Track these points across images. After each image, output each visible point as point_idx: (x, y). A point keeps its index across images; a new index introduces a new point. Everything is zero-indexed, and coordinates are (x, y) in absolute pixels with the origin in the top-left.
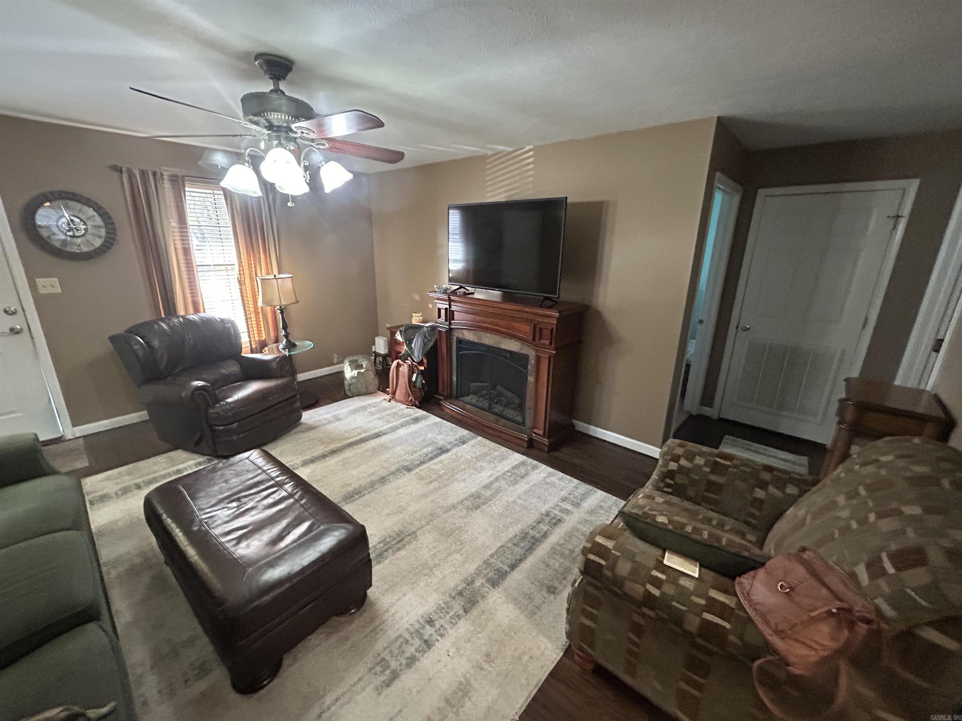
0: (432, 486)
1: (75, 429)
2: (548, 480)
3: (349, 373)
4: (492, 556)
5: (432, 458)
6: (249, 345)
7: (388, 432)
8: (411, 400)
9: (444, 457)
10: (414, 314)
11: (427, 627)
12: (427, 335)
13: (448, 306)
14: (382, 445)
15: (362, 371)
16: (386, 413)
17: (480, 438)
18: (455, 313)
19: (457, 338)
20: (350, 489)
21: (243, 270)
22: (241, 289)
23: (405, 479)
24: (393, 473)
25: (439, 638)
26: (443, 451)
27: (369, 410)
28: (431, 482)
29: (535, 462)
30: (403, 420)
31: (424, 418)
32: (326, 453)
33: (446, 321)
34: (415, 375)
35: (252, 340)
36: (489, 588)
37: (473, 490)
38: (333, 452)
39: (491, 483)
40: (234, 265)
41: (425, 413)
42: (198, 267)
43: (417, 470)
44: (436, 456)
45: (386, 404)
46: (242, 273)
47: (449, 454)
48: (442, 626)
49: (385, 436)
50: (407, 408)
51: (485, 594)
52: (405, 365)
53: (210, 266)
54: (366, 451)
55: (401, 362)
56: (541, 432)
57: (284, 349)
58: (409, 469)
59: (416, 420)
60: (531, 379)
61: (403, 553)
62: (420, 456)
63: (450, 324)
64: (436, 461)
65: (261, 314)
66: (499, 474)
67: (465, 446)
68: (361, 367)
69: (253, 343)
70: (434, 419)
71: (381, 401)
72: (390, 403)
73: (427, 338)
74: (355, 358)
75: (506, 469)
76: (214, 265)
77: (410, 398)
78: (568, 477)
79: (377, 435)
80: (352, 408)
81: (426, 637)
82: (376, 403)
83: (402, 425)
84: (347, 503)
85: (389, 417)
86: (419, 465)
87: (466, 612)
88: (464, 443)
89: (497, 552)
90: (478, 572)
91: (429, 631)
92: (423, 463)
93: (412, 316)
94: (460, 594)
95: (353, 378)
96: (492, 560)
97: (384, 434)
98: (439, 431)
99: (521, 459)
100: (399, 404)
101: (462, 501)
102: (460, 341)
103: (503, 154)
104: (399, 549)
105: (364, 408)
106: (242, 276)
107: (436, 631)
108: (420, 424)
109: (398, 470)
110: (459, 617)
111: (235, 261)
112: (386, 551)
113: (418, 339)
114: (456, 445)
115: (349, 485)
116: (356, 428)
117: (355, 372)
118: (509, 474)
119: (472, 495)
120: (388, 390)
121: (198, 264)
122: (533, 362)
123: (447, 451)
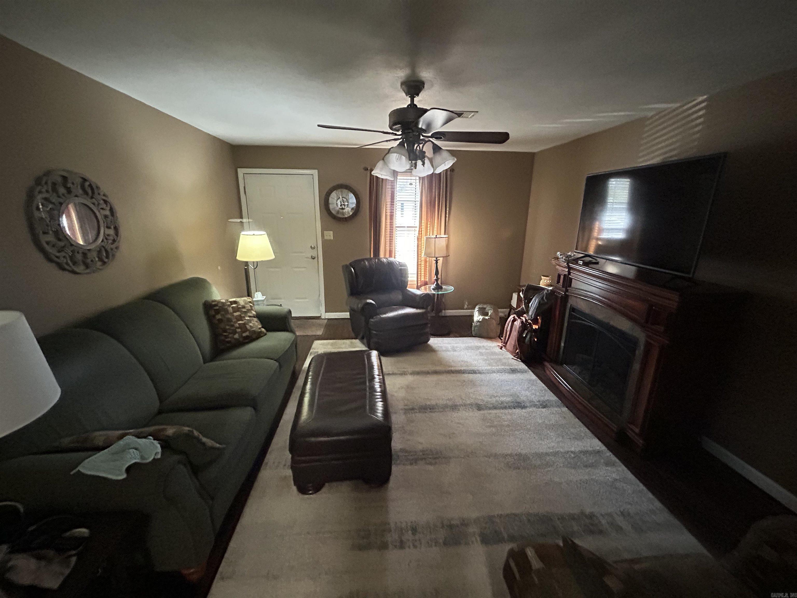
0: (488, 430)
1: (326, 313)
2: (618, 484)
3: (477, 317)
4: (500, 516)
5: (505, 408)
6: (416, 283)
7: (484, 373)
8: (518, 352)
9: (517, 411)
10: (542, 277)
11: (410, 532)
12: (544, 298)
13: (567, 273)
14: (471, 381)
15: (487, 318)
16: (492, 357)
17: (565, 409)
18: (573, 280)
19: (571, 305)
20: (428, 403)
21: (421, 231)
22: (418, 244)
23: (471, 414)
24: (465, 405)
25: (411, 546)
26: (519, 405)
27: (480, 350)
28: (490, 427)
29: (614, 458)
30: (503, 367)
31: (522, 372)
32: (430, 371)
33: (563, 287)
34: (526, 332)
35: (419, 279)
36: (476, 539)
37: (524, 452)
38: (436, 372)
39: (547, 454)
40: (416, 227)
41: (526, 367)
42: (396, 228)
43: (486, 412)
44: (510, 408)
45: (498, 350)
46: (420, 233)
47: (524, 410)
48: (420, 540)
49: (479, 375)
50: (513, 359)
51: (471, 543)
52: (519, 320)
53: (405, 227)
54: (457, 381)
55: (516, 317)
56: (637, 430)
57: (433, 289)
58: (479, 408)
59: (514, 371)
60: (637, 366)
61: (431, 468)
62: (497, 401)
63: (567, 291)
64: (506, 411)
65: (428, 262)
66: (561, 450)
67: (544, 410)
68: (487, 314)
69: (419, 282)
70: (531, 376)
71: (495, 346)
72: (501, 350)
73: (544, 300)
74: (485, 306)
75: (573, 449)
76: (407, 227)
77: (518, 351)
78: (650, 495)
79: (474, 372)
80: (470, 345)
81: (404, 538)
82: (490, 347)
83: (499, 371)
84: (420, 412)
85: (492, 361)
86: (490, 409)
87: (445, 544)
88: (544, 407)
89: (507, 515)
90: (477, 521)
91: (409, 536)
92: (495, 408)
93: (541, 279)
94: (451, 527)
95: (478, 321)
96: (498, 520)
97: (480, 373)
98: (528, 388)
99: (598, 448)
100: (508, 353)
101: (506, 455)
102: (573, 309)
103: (666, 112)
104: (431, 464)
105: (478, 348)
106: (420, 235)
107: (413, 540)
108: (515, 375)
109: (471, 405)
110: (437, 543)
111: (417, 224)
112: (422, 459)
113: (535, 300)
114: (535, 406)
115: (430, 400)
116: (462, 361)
117: (481, 317)
118: (573, 455)
119: (519, 455)
120: (502, 338)
121: (396, 226)
122: (642, 347)
123: (524, 407)
